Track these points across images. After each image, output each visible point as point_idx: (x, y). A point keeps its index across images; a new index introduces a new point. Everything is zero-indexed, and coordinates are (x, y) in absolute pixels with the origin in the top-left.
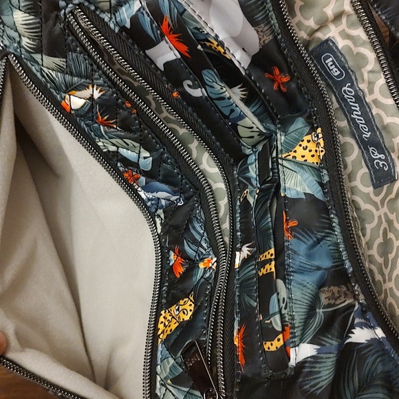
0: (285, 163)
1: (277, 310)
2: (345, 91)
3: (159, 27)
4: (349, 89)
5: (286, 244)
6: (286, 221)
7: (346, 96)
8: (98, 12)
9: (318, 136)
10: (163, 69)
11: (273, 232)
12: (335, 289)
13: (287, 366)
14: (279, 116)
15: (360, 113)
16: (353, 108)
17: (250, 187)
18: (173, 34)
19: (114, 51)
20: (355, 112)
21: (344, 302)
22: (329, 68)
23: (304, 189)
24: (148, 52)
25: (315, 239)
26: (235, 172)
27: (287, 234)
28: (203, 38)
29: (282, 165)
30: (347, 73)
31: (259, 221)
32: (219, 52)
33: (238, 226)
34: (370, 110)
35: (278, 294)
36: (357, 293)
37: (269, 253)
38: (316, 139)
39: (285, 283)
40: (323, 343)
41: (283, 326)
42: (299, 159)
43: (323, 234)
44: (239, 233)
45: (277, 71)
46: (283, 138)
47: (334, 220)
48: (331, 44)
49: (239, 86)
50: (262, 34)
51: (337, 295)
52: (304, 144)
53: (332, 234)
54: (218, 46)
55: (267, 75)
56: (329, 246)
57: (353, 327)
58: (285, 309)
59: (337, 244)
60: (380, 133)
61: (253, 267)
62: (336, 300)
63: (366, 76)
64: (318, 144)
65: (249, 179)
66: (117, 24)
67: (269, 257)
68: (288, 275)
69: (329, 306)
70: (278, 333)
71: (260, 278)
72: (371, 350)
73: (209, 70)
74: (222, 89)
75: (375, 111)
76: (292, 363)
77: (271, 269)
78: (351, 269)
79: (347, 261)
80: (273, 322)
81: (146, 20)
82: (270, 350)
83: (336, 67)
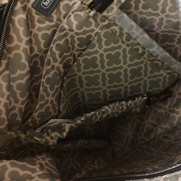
22: (50, 3)
48: (35, 5)
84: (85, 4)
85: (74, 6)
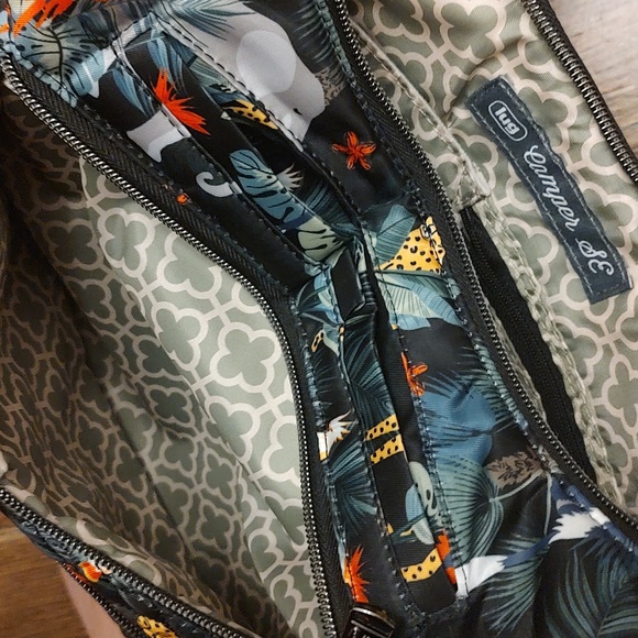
0: (387, 278)
1: (421, 512)
2: (529, 157)
3: (150, 91)
4: (536, 154)
5: (416, 403)
6: (408, 367)
7: (531, 165)
8: (38, 74)
9: (429, 230)
10: (159, 159)
11: (389, 388)
12: (510, 460)
13: (454, 598)
14: (359, 210)
15: (558, 190)
16: (544, 182)
17: (326, 325)
18: (177, 98)
19: (69, 136)
20: (548, 189)
21: (530, 476)
22: (500, 122)
23: (425, 312)
24: (131, 134)
25: (460, 388)
26: (293, 307)
27: (414, 388)
28: (227, 100)
29: (383, 282)
30: (531, 130)
31: (357, 377)
32: (258, 119)
33: (313, 391)
34: (576, 185)
35: (417, 486)
36: (543, 459)
37: (387, 423)
38: (427, 234)
39: (426, 466)
40: (511, 549)
41: (435, 537)
42: (408, 268)
43: (471, 377)
44: (316, 403)
45: (353, 139)
46: (374, 240)
47: (482, 353)
48: (503, 86)
49: (289, 169)
50: (328, 82)
51: (514, 468)
52: (412, 244)
53: (483, 374)
54: (254, 110)
55: (335, 148)
56: (484, 393)
57: (556, 515)
58: (434, 507)
59: (495, 390)
60: (596, 219)
61: (358, 451)
62: (516, 477)
63: (565, 134)
64: (432, 242)
65: (322, 314)
66: (74, 91)
67: (388, 429)
68: (428, 452)
69: (508, 488)
70: (429, 549)
71: (376, 467)
72: (600, 548)
73: (243, 151)
74: (269, 177)
75: (583, 186)
76: (462, 592)
77: (397, 448)
78: (526, 424)
79: (516, 413)
80: (416, 532)
81: (127, 82)
82: (418, 578)
83: (513, 121)
84: (478, 201)
85: (480, 174)
